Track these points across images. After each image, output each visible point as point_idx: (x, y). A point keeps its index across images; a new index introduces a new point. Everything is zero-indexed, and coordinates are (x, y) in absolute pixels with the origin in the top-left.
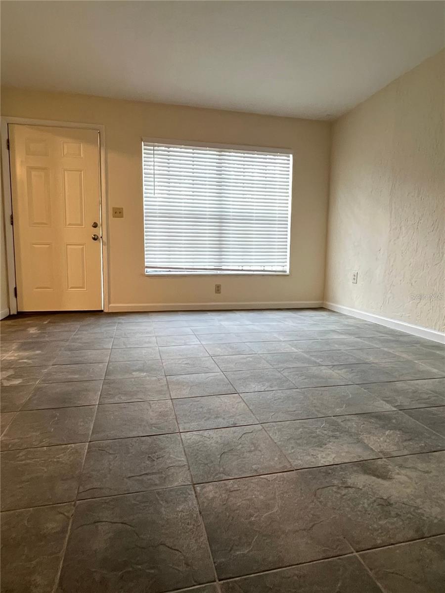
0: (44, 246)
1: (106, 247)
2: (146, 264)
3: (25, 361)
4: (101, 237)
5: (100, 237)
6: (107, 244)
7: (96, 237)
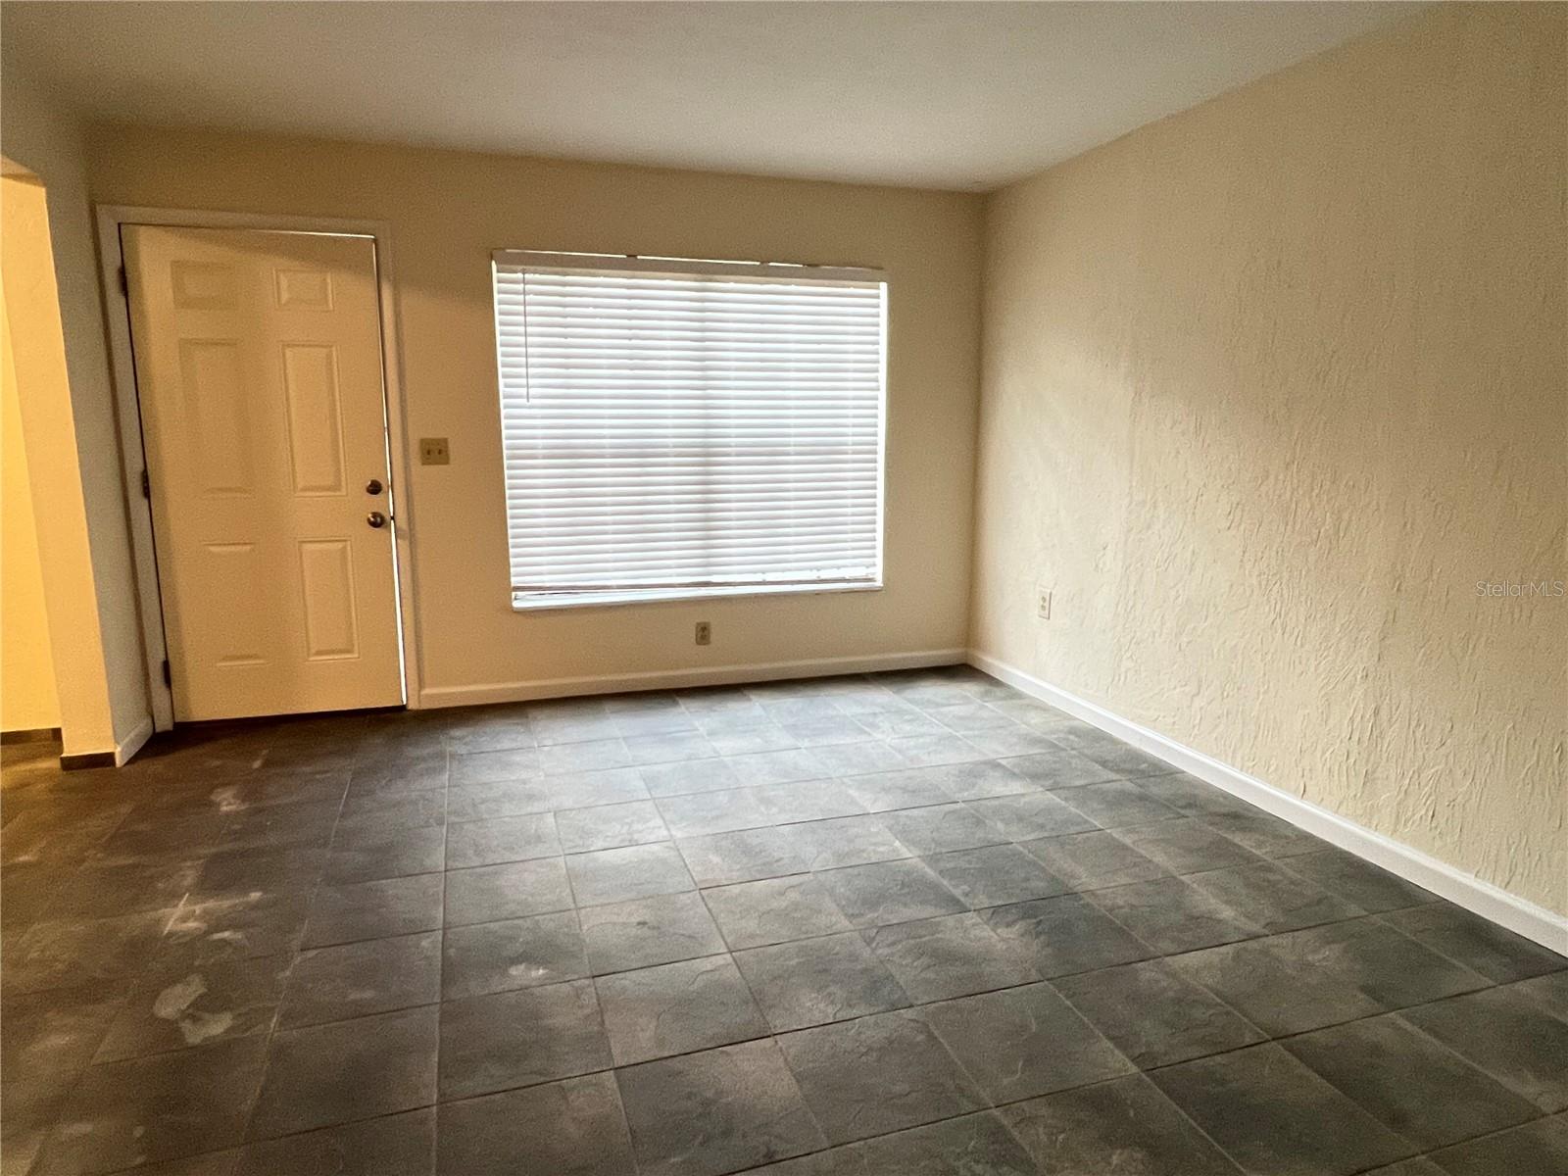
0: (239, 548)
1: (407, 542)
2: (514, 581)
3: (226, 934)
4: (393, 518)
5: (388, 518)
6: (410, 536)
7: (379, 520)
